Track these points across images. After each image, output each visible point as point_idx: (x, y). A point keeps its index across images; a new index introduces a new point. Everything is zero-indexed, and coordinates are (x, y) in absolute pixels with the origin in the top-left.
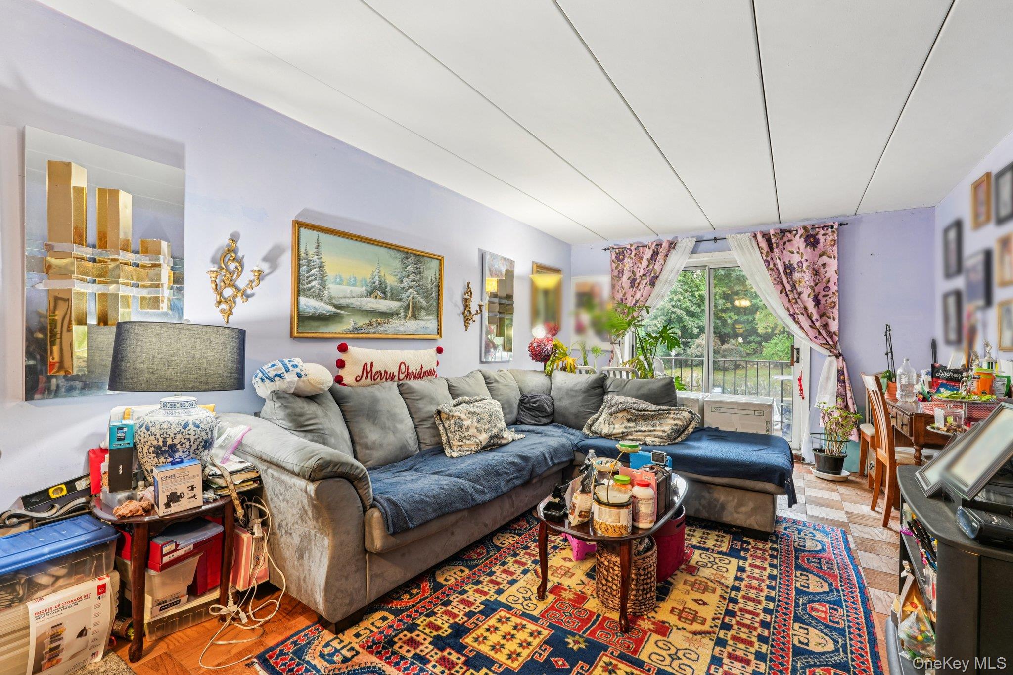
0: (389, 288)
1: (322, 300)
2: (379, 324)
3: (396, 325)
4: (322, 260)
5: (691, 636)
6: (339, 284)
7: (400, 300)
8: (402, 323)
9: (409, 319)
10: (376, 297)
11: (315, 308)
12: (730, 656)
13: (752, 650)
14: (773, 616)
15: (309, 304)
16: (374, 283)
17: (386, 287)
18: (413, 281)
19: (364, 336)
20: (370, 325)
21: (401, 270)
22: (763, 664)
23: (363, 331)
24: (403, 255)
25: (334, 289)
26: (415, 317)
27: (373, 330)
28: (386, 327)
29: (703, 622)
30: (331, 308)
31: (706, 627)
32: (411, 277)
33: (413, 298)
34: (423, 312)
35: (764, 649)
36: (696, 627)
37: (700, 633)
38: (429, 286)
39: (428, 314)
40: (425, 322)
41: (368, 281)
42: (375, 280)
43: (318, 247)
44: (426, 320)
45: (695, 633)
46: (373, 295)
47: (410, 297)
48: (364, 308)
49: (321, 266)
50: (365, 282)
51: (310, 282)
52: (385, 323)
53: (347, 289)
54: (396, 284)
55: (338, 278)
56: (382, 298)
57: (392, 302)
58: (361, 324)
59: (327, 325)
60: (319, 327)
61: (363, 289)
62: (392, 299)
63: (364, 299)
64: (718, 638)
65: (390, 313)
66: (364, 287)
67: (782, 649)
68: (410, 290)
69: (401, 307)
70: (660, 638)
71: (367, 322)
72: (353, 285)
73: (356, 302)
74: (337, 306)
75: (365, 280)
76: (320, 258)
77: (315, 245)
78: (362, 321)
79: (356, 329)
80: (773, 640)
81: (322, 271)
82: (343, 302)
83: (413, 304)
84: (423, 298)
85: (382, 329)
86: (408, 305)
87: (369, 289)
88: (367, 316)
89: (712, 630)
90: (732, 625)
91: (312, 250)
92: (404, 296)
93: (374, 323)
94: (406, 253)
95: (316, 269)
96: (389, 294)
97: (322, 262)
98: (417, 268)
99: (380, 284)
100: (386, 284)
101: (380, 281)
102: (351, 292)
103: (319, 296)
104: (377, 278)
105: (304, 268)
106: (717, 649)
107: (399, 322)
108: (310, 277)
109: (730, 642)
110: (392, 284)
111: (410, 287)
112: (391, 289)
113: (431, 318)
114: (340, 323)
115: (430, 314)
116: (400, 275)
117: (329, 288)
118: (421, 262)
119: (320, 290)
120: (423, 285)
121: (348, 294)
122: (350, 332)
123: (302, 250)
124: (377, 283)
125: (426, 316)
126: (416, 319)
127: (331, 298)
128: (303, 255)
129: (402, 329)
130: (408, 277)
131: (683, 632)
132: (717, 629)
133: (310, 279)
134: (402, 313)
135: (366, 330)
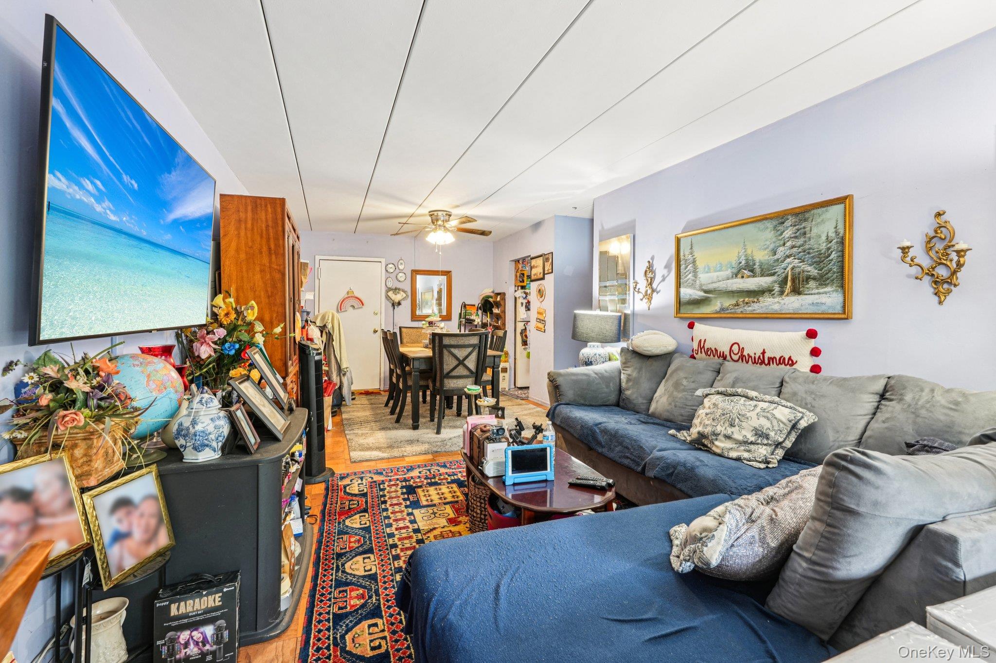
0: (757, 264)
1: (695, 288)
2: (747, 303)
3: (769, 303)
4: (694, 257)
5: (435, 526)
6: (707, 272)
7: (773, 274)
8: (776, 300)
9: (787, 295)
10: (743, 277)
11: (690, 295)
12: (408, 527)
13: (397, 536)
14: (393, 568)
15: (687, 293)
16: (741, 263)
17: (754, 264)
18: (793, 247)
19: (729, 315)
20: (737, 305)
21: (774, 240)
22: (389, 532)
23: (729, 311)
24: (775, 223)
25: (705, 278)
26: (796, 291)
27: (740, 310)
28: (755, 306)
29: (435, 537)
30: (702, 294)
31: (431, 535)
32: (789, 244)
33: (793, 269)
34: (812, 284)
35: (391, 541)
36: (436, 532)
37: (432, 530)
38: (823, 247)
39: (821, 285)
40: (816, 296)
41: (734, 263)
42: (741, 260)
43: (691, 249)
44: (819, 293)
45: (434, 529)
46: (740, 276)
47: (789, 269)
48: (730, 289)
49: (694, 262)
50: (731, 265)
51: (687, 276)
52: (754, 302)
53: (714, 275)
54: (767, 258)
55: (706, 267)
56: (749, 277)
57: (762, 278)
58: (727, 305)
59: (699, 308)
60: (693, 309)
61: (729, 272)
62: (762, 275)
63: (730, 281)
64: (420, 532)
65: (759, 291)
66: (729, 270)
67: (380, 547)
68: (788, 260)
69: (775, 282)
70: (449, 517)
71: (734, 302)
72: (720, 271)
73: (722, 285)
74: (706, 292)
75: (730, 263)
76: (693, 256)
77: (690, 247)
78: (728, 302)
79: (722, 309)
80: (387, 549)
81: (694, 265)
82: (711, 287)
83: (793, 275)
84: (810, 265)
85: (750, 308)
86: (786, 278)
87: (735, 271)
88: (733, 296)
89: (427, 535)
90: (417, 544)
91: (687, 252)
92: (779, 269)
93: (741, 303)
94: (780, 218)
95: (691, 265)
96: (758, 270)
97: (694, 259)
98: (798, 230)
99: (747, 263)
100: (754, 260)
101: (746, 260)
102: (718, 277)
103: (692, 286)
104: (743, 258)
105: (683, 267)
106: (416, 527)
107: (771, 299)
108: (687, 272)
109: (412, 534)
110: (762, 259)
111: (788, 257)
112: (760, 266)
113: (828, 289)
114: (709, 305)
115: (826, 285)
116: (772, 246)
117: (700, 278)
118: (806, 220)
119: (693, 280)
120: (810, 249)
121: (715, 280)
122: (717, 313)
123: (682, 254)
124: (743, 262)
125: (817, 288)
126: (799, 293)
127: (701, 285)
128: (682, 257)
129: (776, 307)
130: (784, 244)
131: (442, 525)
132: (425, 537)
133: (687, 274)
134: (777, 288)
135: (732, 311)
